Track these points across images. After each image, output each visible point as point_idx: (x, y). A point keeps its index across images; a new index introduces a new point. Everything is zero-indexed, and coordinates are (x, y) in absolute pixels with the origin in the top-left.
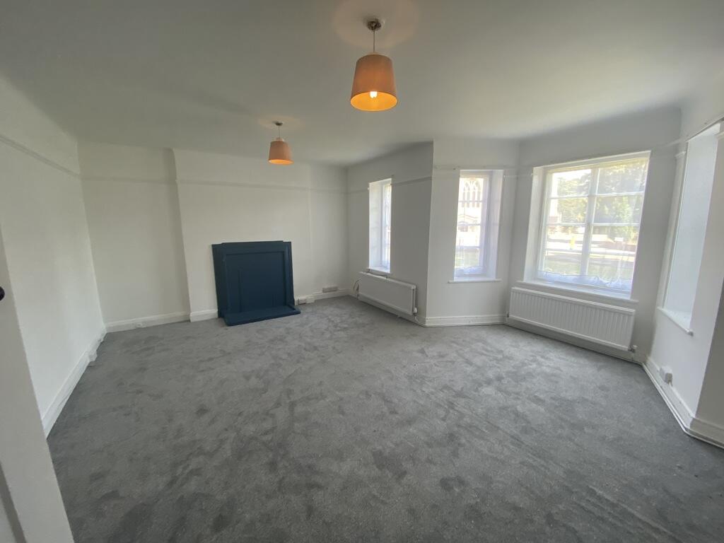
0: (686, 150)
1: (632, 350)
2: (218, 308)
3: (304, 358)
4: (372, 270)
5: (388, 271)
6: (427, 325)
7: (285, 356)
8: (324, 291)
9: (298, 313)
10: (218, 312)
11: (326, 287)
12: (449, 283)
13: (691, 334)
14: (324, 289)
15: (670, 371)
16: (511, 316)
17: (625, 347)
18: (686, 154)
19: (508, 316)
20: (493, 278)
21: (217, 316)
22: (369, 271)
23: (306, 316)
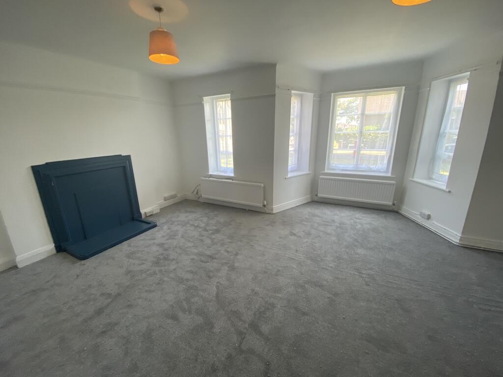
0: (430, 87)
1: (394, 204)
2: (55, 242)
3: (212, 271)
4: (213, 175)
5: (232, 175)
6: (274, 212)
7: (189, 276)
8: (165, 199)
9: (155, 226)
10: (55, 246)
11: (166, 195)
12: (285, 178)
13: (450, 192)
14: (165, 197)
15: (429, 213)
16: (319, 195)
17: (391, 203)
18: (430, 90)
19: (317, 195)
20: (307, 172)
21: (54, 251)
22: (211, 176)
23: (165, 227)
